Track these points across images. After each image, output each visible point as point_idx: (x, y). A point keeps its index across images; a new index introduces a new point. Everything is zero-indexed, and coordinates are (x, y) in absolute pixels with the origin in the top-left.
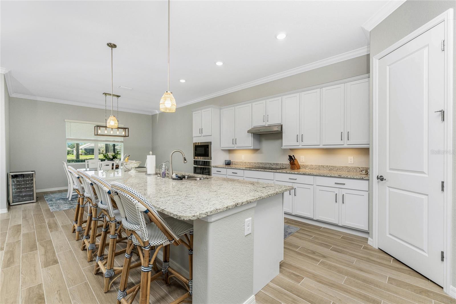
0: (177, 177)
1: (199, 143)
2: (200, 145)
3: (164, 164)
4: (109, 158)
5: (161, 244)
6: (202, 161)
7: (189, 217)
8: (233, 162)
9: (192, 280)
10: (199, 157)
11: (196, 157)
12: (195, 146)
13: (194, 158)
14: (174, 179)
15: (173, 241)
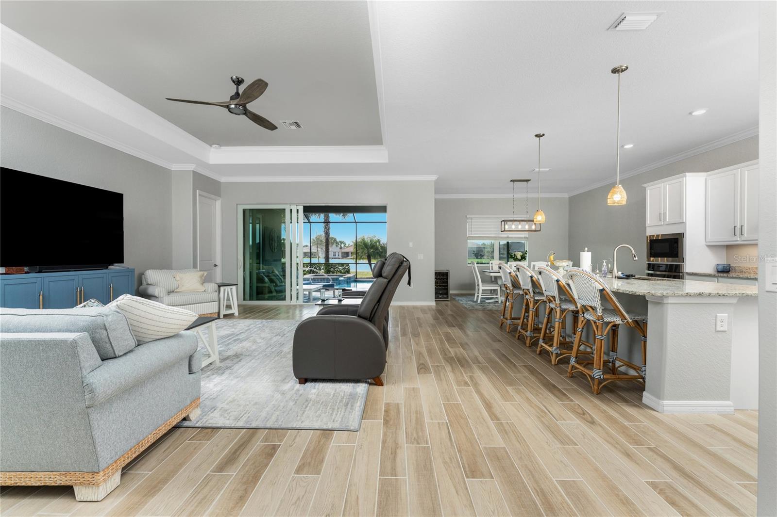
0: (623, 275)
1: (658, 236)
2: (660, 238)
3: (605, 261)
4: (517, 258)
5: (613, 322)
6: (667, 265)
7: (644, 293)
8: (736, 268)
9: (645, 365)
10: (659, 258)
11: (652, 259)
12: (650, 240)
13: (649, 260)
14: (619, 278)
15: (626, 321)
